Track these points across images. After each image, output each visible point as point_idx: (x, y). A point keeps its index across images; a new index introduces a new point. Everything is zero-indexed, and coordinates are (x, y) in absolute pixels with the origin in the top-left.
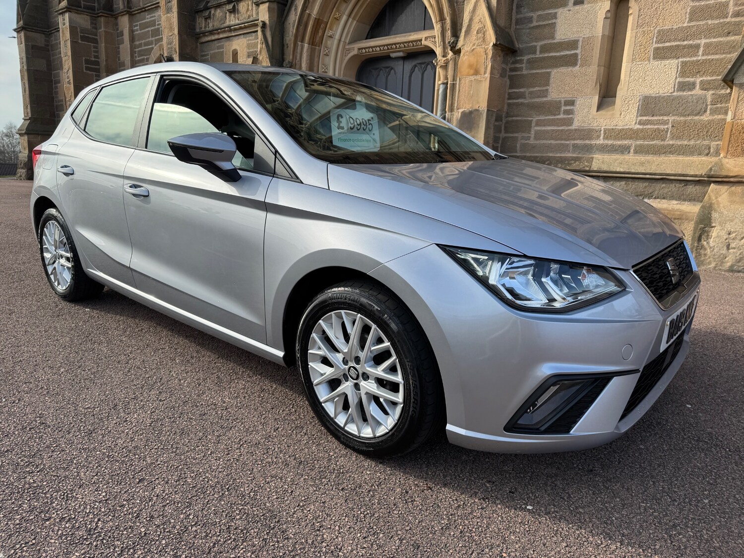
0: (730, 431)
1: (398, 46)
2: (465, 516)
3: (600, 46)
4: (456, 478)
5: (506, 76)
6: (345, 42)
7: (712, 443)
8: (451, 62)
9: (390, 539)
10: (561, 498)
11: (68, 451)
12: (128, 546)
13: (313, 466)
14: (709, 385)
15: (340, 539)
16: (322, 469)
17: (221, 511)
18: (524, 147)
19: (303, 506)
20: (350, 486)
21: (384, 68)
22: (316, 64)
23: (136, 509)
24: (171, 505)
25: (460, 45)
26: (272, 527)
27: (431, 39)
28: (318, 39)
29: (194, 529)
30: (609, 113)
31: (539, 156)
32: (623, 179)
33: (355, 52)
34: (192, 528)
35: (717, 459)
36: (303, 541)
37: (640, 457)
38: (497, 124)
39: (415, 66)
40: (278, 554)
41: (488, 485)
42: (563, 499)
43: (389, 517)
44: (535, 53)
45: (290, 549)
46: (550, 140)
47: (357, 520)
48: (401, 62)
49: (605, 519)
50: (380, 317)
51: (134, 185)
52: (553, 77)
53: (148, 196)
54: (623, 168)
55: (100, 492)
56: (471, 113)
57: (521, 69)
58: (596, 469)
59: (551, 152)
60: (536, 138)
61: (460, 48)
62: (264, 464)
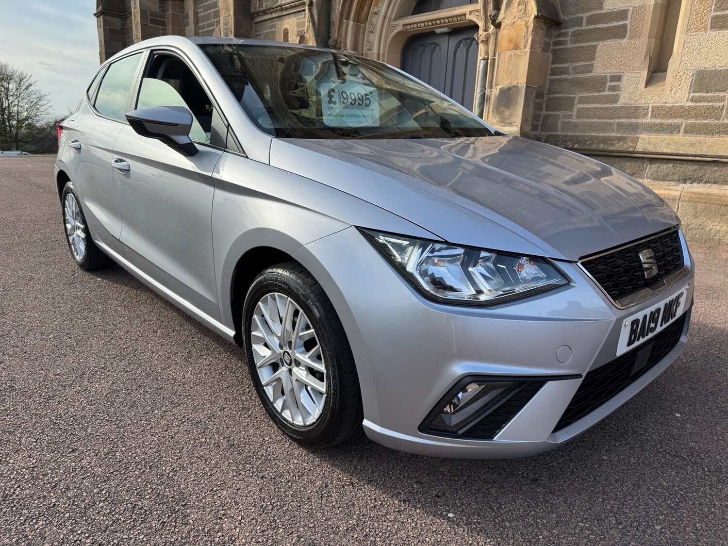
0: (717, 448)
1: (442, 21)
2: (377, 518)
3: (652, 16)
4: (383, 475)
5: (549, 51)
6: (390, 19)
7: (690, 460)
8: (492, 37)
9: (288, 535)
10: (490, 508)
11: (21, 416)
12: (33, 516)
13: (243, 450)
14: (711, 392)
15: (238, 530)
16: (250, 454)
17: (134, 489)
18: (567, 126)
19: (216, 491)
20: (271, 474)
21: (430, 44)
22: (360, 41)
23: (57, 479)
24: (91, 477)
25: (500, 18)
26: (177, 510)
27: (476, 13)
28: (363, 16)
29: (102, 504)
30: (658, 89)
31: (580, 136)
32: (671, 161)
33: (400, 28)
34: (99, 504)
35: (690, 479)
36: (200, 528)
37: (598, 469)
38: (537, 101)
39: (460, 42)
40: (170, 539)
41: (415, 486)
42: (492, 509)
43: (297, 511)
44: (581, 25)
45: (184, 535)
46: (593, 118)
47: (263, 511)
48: (446, 38)
49: (530, 537)
50: (304, 302)
51: (120, 159)
52: (599, 50)
53: (129, 170)
54: (671, 149)
55: (31, 459)
56: (509, 89)
57: (565, 43)
58: (543, 478)
59: (594, 131)
60: (578, 117)
61: (501, 21)
62: (196, 444)
